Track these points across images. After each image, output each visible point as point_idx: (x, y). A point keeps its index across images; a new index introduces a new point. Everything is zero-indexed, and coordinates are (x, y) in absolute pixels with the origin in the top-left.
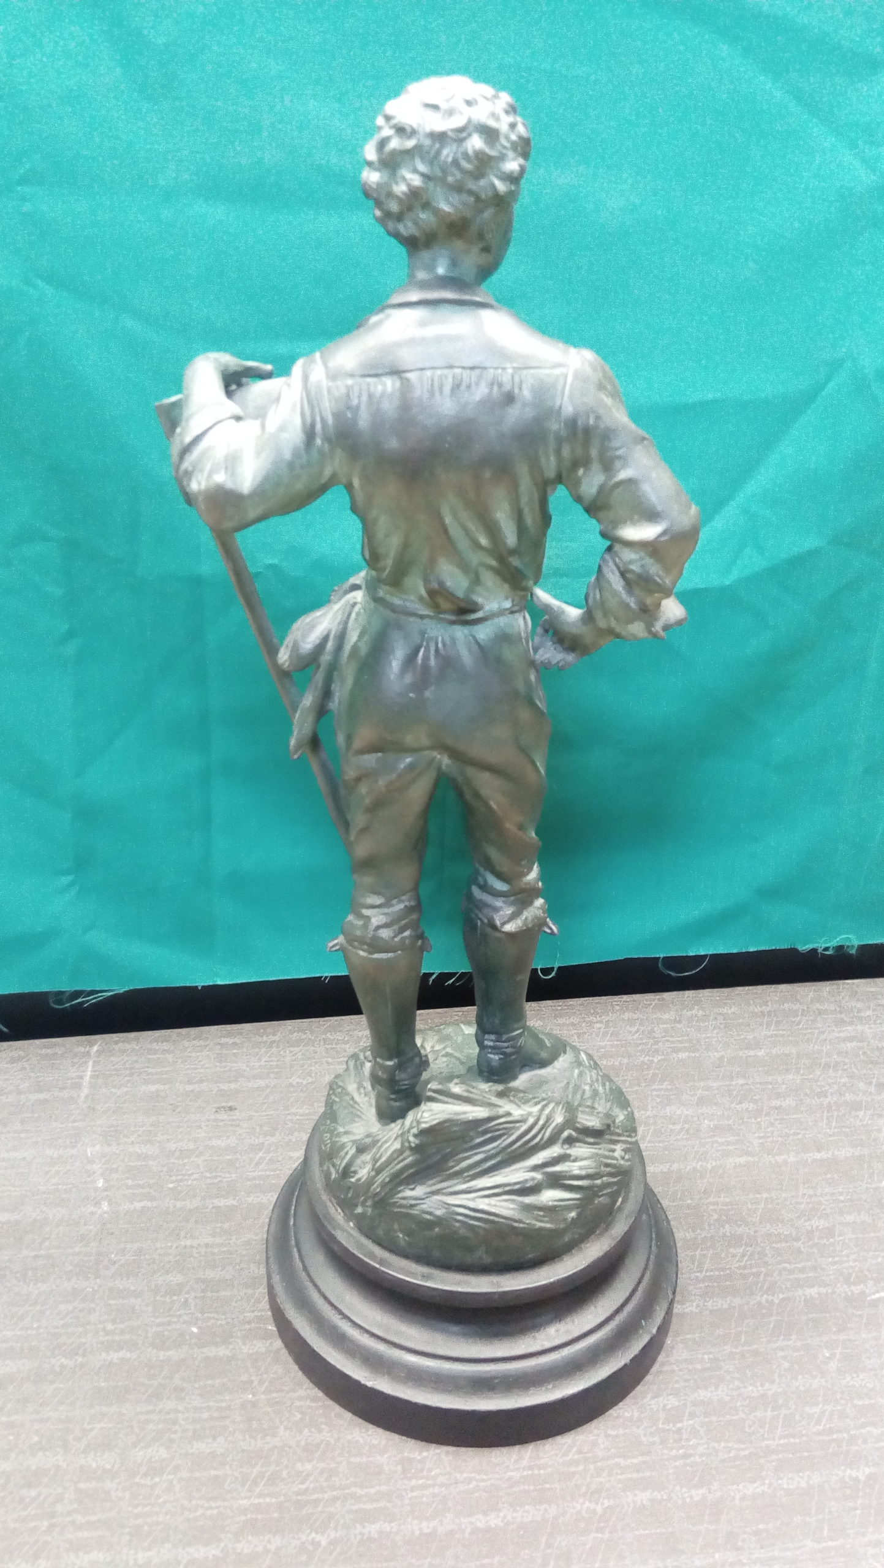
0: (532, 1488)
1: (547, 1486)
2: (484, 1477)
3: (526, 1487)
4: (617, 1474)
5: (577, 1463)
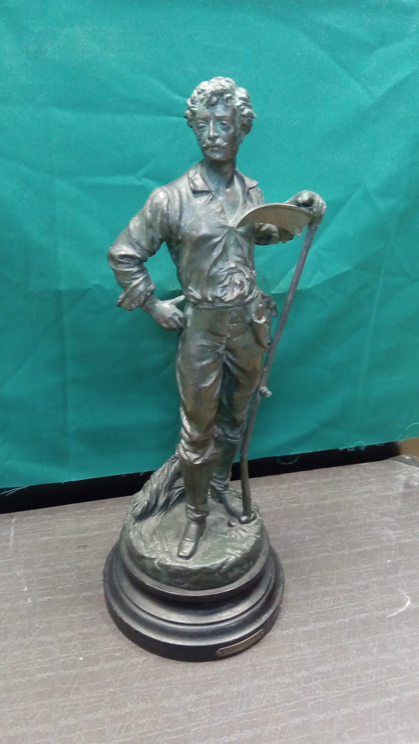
0: (248, 721)
1: (255, 719)
2: (226, 718)
3: (246, 721)
4: (286, 710)
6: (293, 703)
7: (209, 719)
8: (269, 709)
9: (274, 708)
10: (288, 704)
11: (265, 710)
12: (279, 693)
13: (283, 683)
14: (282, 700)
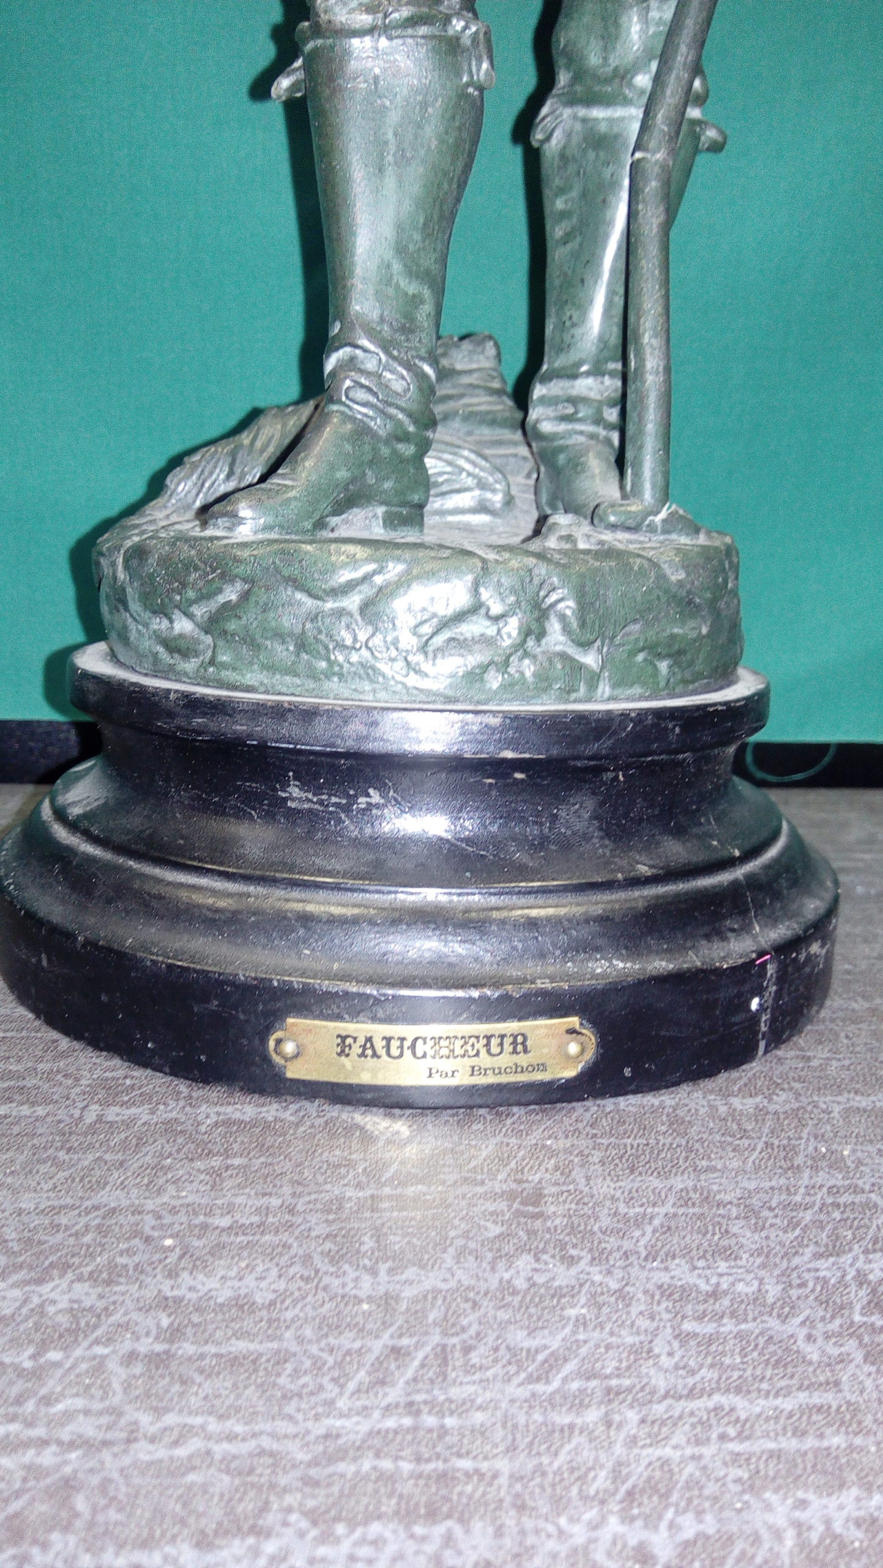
0: (406, 1467)
1: (466, 1464)
2: (239, 1429)
3: (386, 1464)
4: (723, 1437)
5: (579, 1403)
6: (787, 1404)
7: (104, 1420)
8: (592, 1415)
9: (633, 1416)
10: (743, 1406)
11: (563, 1418)
12: (683, 1338)
13: (715, 1294)
14: (708, 1374)
